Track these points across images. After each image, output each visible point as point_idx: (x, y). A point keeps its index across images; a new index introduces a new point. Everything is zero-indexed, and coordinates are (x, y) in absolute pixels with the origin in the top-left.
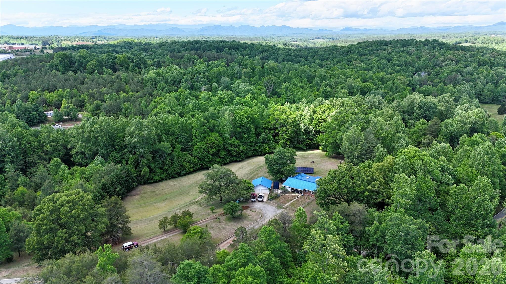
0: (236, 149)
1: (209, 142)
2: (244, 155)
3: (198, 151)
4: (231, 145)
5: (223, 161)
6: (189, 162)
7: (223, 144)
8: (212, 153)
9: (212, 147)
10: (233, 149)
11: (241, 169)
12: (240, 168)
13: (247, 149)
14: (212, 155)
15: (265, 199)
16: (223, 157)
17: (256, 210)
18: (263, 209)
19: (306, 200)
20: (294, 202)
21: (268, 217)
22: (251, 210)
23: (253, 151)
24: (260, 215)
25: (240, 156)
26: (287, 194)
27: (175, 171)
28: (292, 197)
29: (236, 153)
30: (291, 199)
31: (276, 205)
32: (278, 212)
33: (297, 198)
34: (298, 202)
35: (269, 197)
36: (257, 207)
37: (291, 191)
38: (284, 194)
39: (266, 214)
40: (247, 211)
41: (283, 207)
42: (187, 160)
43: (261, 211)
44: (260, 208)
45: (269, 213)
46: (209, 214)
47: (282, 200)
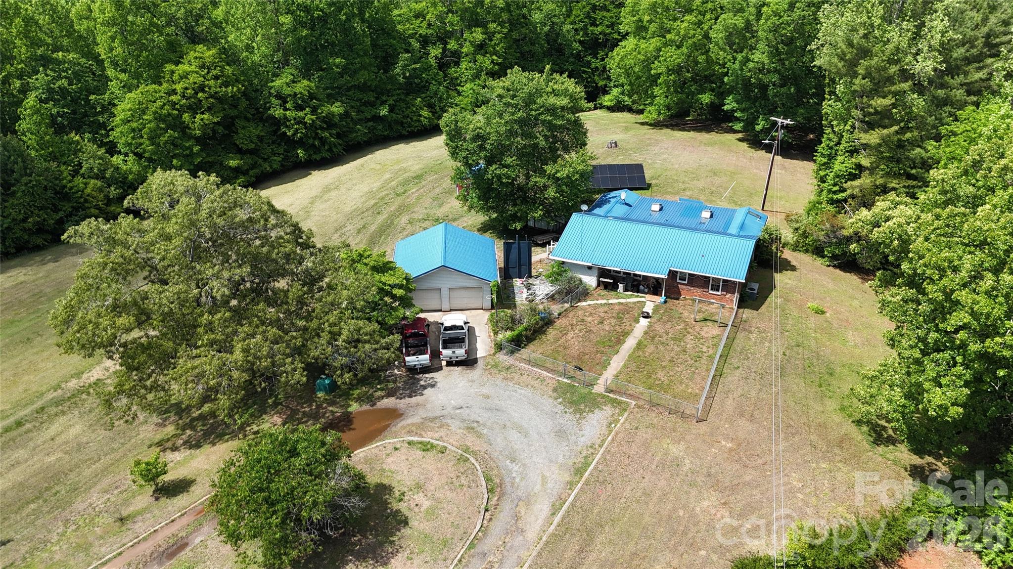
0: (301, 114)
1: (179, 87)
2: (338, 136)
3: (134, 125)
4: (283, 99)
5: (254, 166)
6: (100, 176)
7: (244, 94)
8: (198, 133)
9: (195, 108)
10: (288, 113)
11: (333, 194)
12: (327, 189)
13: (346, 114)
14: (198, 140)
15: (483, 347)
16: (250, 147)
17: (443, 434)
18: (488, 424)
19: (697, 329)
20: (639, 345)
21: (538, 487)
22: (415, 439)
23: (370, 124)
24: (480, 473)
25: (323, 141)
26: (584, 304)
27: (27, 218)
28: (620, 319)
29: (305, 128)
30: (618, 328)
31: (552, 384)
32: (582, 439)
33: (644, 322)
34: (661, 347)
35: (496, 333)
36: (445, 412)
37: (599, 285)
38: (567, 305)
39: (513, 460)
40: (390, 448)
41: (599, 388)
42: (85, 166)
43: (479, 435)
44: (465, 412)
45: (533, 448)
46: (124, 513)
47: (574, 341)
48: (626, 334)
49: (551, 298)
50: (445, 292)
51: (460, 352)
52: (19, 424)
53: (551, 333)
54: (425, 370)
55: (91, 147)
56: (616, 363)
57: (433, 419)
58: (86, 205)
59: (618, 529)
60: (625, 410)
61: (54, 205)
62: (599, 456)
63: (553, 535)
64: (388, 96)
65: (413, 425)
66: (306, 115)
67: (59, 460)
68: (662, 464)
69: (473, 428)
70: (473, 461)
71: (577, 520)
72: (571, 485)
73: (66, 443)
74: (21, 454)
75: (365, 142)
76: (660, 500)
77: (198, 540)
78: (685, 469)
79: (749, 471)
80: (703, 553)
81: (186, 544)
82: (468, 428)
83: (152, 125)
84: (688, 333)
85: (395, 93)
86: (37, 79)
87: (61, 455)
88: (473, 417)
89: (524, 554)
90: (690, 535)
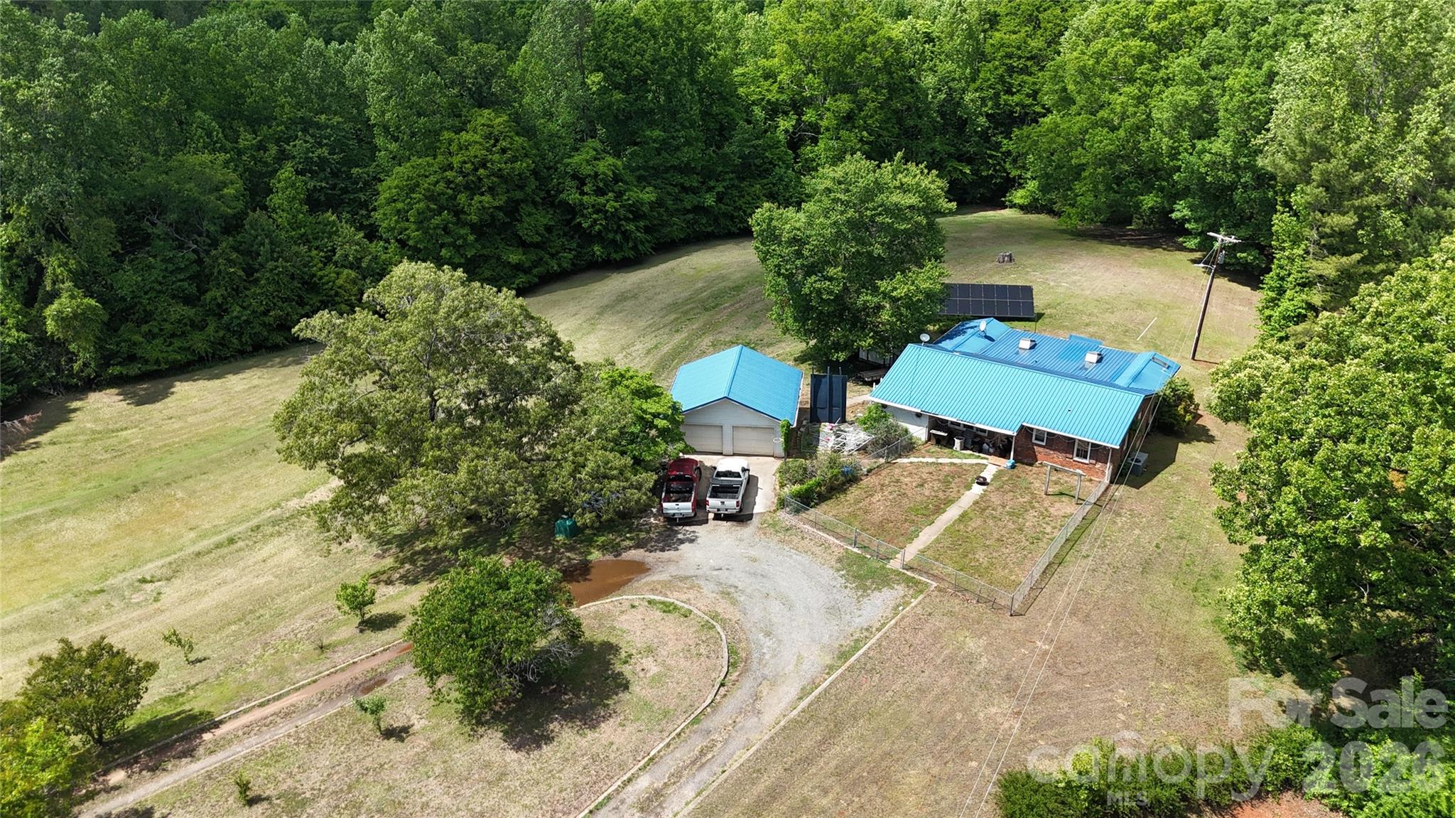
0: (602, 200)
1: (456, 161)
2: (647, 230)
3: (400, 205)
4: (580, 181)
5: (536, 264)
6: (355, 266)
7: (535, 173)
8: (474, 218)
9: (473, 188)
10: (585, 198)
12: (622, 298)
13: (659, 203)
14: (474, 228)
15: (763, 502)
16: (535, 240)
17: (692, 597)
18: (748, 591)
19: (1046, 504)
20: (963, 517)
21: (791, 667)
22: (658, 598)
23: (691, 216)
24: (724, 644)
25: (626, 236)
26: (905, 460)
27: (269, 311)
28: (946, 483)
29: (606, 218)
30: (941, 495)
31: (838, 552)
32: (857, 620)
33: (977, 490)
34: (991, 523)
35: (782, 486)
36: (699, 572)
37: (929, 439)
38: (882, 461)
39: (768, 634)
40: (627, 604)
41: (895, 564)
42: (339, 253)
43: (734, 602)
44: (723, 575)
45: (794, 624)
46: (326, 642)
47: (879, 505)
48: (949, 502)
49: (863, 449)
50: (728, 430)
51: (731, 504)
52: (231, 541)
53: (854, 492)
54: (686, 521)
55: (347, 230)
56: (927, 536)
57: (684, 579)
58: (337, 299)
59: (874, 724)
60: (921, 592)
61: (300, 297)
62: (873, 641)
63: (794, 721)
64: (717, 181)
65: (659, 582)
66: (608, 201)
67: (268, 583)
68: (951, 659)
69: (729, 594)
70: (719, 629)
71: (827, 708)
72: (831, 669)
73: (279, 566)
74: (229, 573)
75: (681, 239)
76: (937, 699)
77: (396, 678)
78: (978, 668)
79: (1063, 680)
80: (974, 764)
81: (384, 681)
82: (723, 593)
83: (422, 205)
84: (1033, 507)
85: (727, 177)
86: (295, 146)
87: (271, 578)
88: (733, 581)
89: (754, 736)
90: (963, 743)
